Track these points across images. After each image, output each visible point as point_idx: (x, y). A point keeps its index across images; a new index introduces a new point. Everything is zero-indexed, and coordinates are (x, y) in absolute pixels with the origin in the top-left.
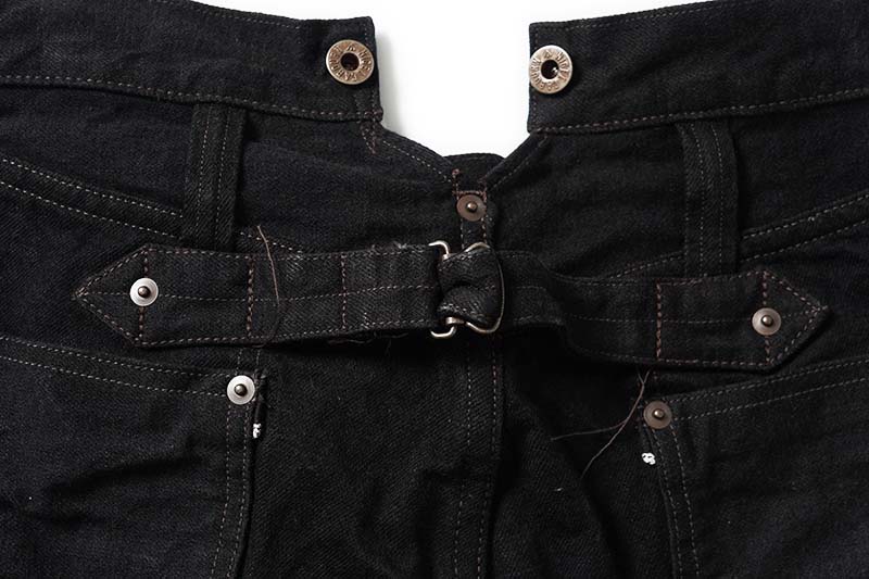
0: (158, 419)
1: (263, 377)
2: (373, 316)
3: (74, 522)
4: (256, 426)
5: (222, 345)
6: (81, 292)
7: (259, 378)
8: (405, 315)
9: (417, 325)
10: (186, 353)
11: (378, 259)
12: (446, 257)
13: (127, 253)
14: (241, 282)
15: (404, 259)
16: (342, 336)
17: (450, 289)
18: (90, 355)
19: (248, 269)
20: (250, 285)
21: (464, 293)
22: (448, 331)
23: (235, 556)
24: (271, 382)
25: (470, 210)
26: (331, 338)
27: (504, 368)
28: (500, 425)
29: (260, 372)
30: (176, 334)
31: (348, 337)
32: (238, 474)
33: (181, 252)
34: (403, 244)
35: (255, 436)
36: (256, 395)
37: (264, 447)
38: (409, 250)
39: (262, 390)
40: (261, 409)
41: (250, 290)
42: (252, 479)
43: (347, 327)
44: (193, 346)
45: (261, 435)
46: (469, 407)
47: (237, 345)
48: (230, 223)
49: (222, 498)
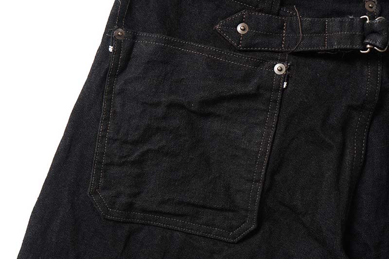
0: (247, 78)
1: (289, 64)
2: (339, 43)
3: (207, 115)
4: (285, 83)
5: (272, 51)
6: (218, 27)
7: (287, 65)
8: (352, 43)
9: (356, 48)
10: (257, 54)
11: (340, 22)
12: (368, 22)
13: (237, 12)
14: (281, 28)
15: (351, 22)
16: (325, 50)
17: (368, 34)
18: (222, 51)
19: (284, 23)
20: (284, 29)
21: (374, 35)
22: (367, 50)
23: (272, 133)
24: (292, 67)
25: (370, 7)
26: (320, 51)
27: (382, 67)
28: (379, 89)
29: (288, 63)
30: (254, 46)
31: (327, 51)
32: (275, 101)
33: (258, 14)
34: (351, 16)
35: (285, 87)
36: (286, 71)
37: (288, 91)
38: (353, 19)
39: (288, 69)
40: (287, 77)
41: (284, 32)
42: (281, 104)
43: (328, 47)
44: (260, 51)
45: (286, 87)
46: (368, 81)
47: (278, 52)
48: (278, 4)
49: (267, 110)
